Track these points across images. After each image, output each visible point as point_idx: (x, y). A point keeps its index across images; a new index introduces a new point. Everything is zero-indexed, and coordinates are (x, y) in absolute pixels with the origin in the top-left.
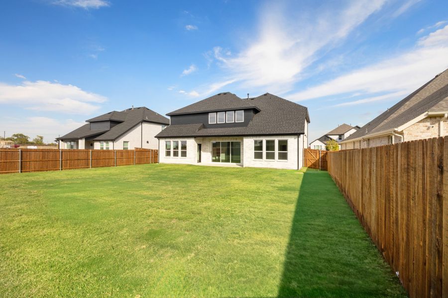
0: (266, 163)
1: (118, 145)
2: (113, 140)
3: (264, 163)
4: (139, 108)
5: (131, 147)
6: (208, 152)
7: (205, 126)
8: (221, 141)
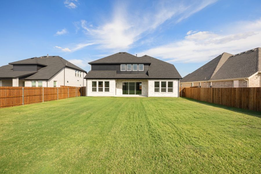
0: (161, 94)
1: (50, 84)
2: (47, 80)
3: (160, 94)
4: (53, 57)
5: (58, 85)
6: (120, 88)
7: (119, 72)
8: (129, 81)
